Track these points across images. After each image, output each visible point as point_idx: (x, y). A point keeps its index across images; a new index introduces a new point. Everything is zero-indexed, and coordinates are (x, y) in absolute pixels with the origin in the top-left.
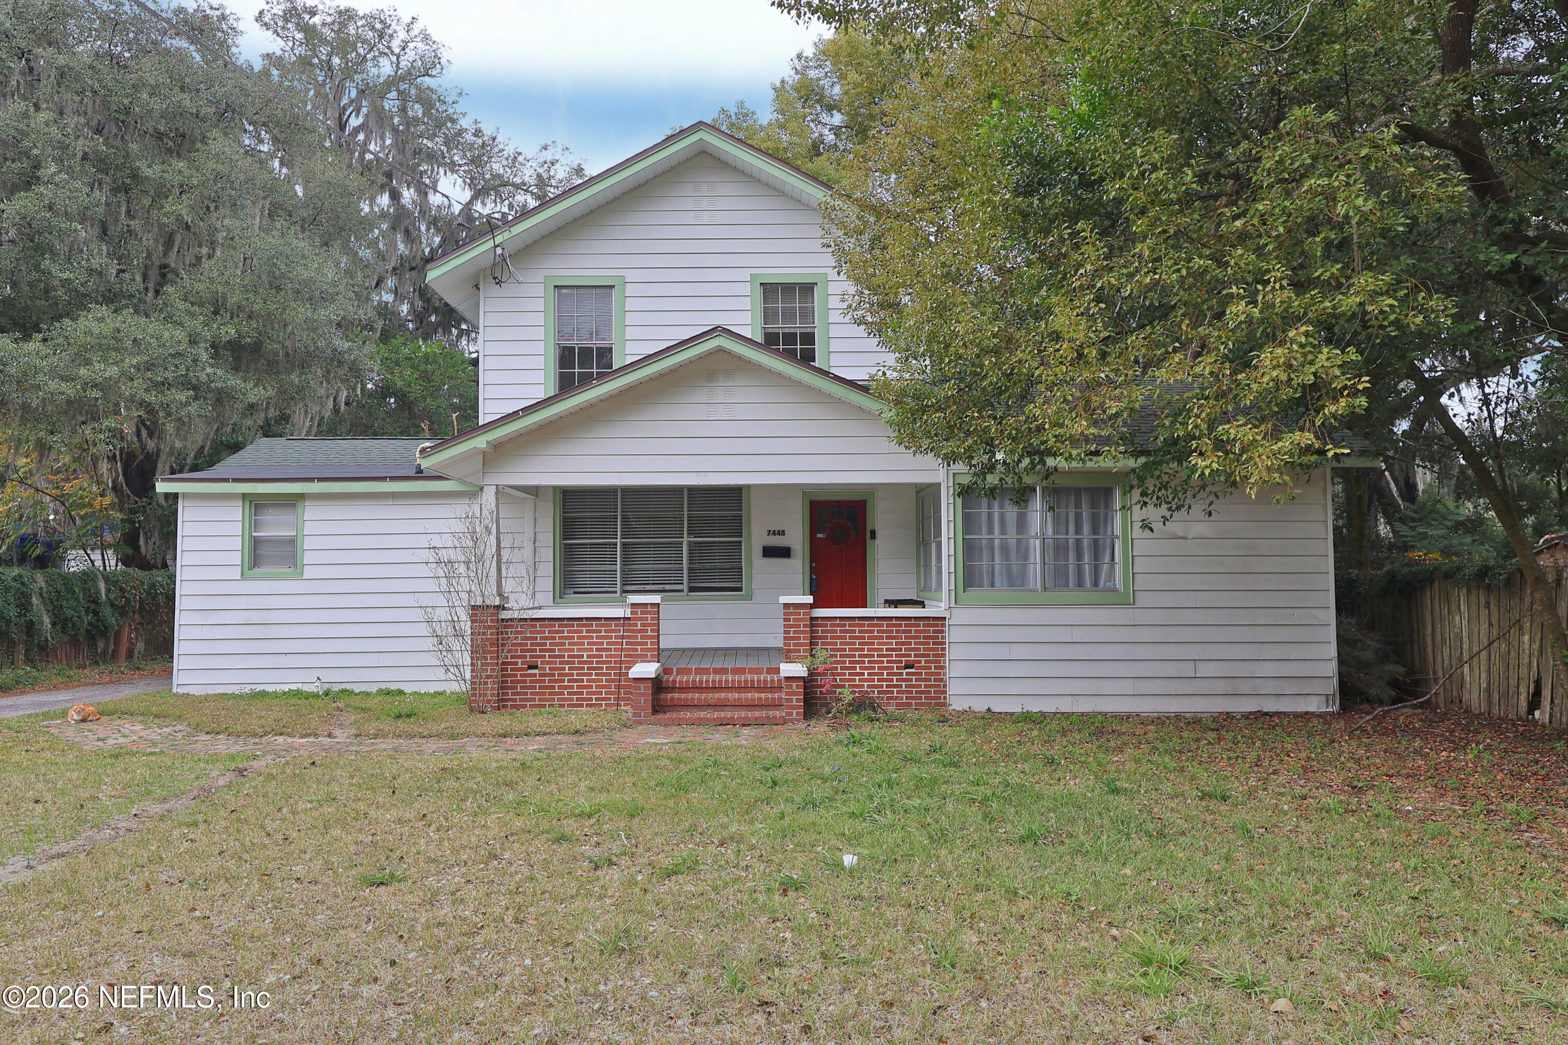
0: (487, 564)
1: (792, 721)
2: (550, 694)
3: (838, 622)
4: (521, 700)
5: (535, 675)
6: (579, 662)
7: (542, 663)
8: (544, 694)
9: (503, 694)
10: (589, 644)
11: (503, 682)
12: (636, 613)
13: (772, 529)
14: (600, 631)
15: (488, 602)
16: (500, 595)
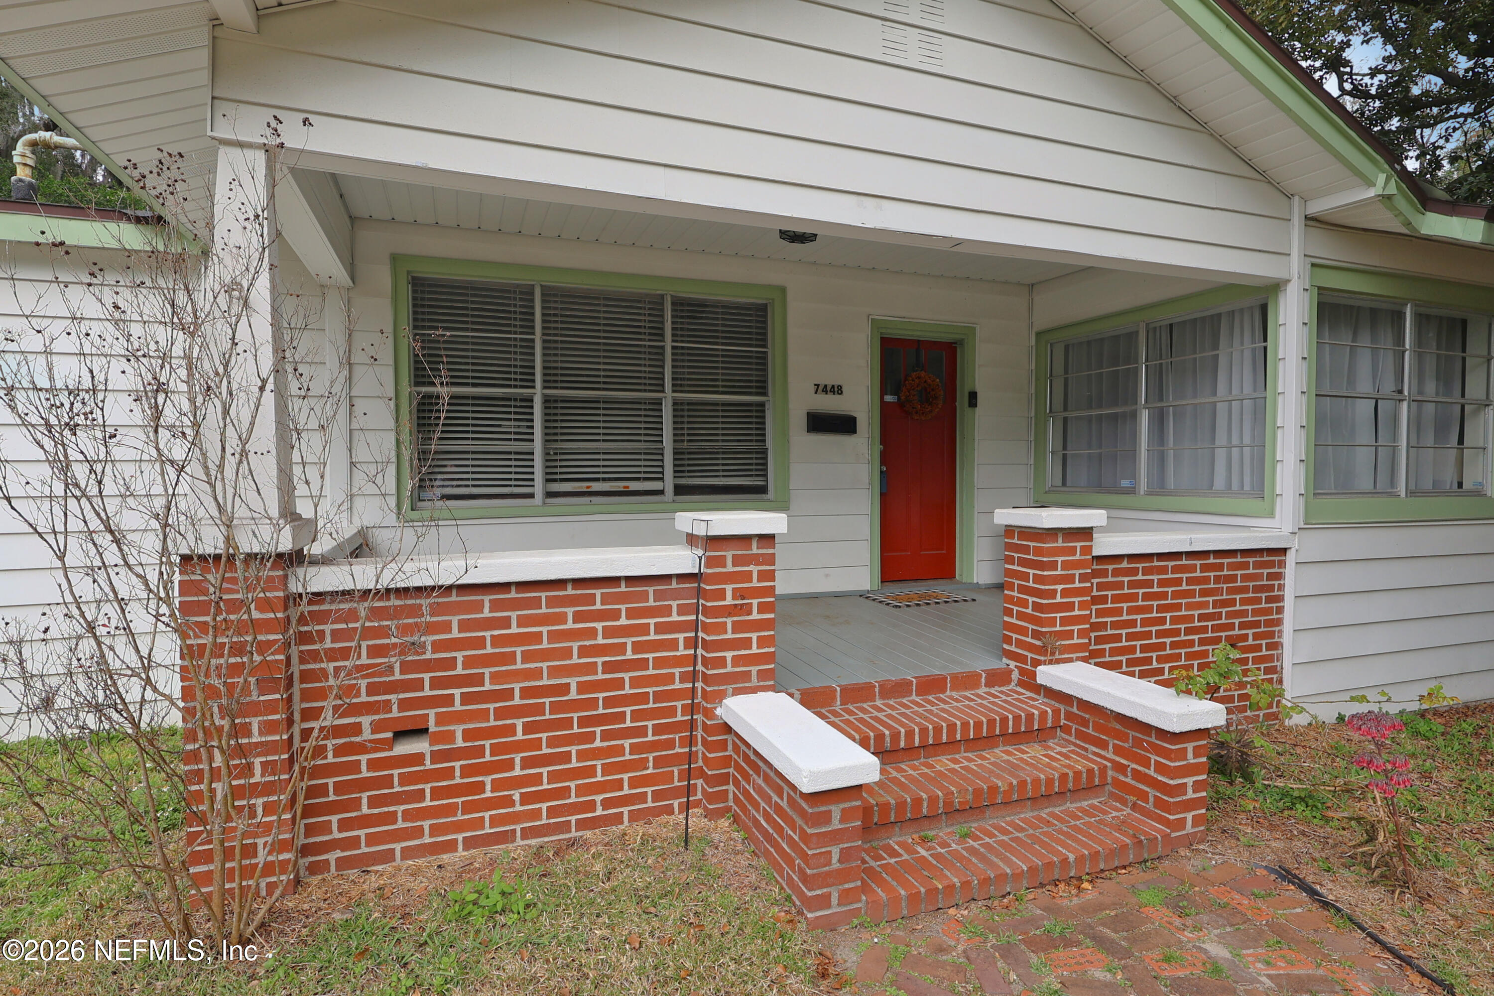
0: (242, 411)
1: (1189, 842)
2: (468, 807)
3: (1125, 564)
4: (372, 840)
5: (418, 758)
6: (556, 707)
7: (441, 719)
8: (450, 810)
9: (310, 830)
10: (584, 652)
11: (312, 792)
12: (720, 561)
13: (822, 382)
14: (616, 615)
15: (247, 544)
16: (289, 514)
